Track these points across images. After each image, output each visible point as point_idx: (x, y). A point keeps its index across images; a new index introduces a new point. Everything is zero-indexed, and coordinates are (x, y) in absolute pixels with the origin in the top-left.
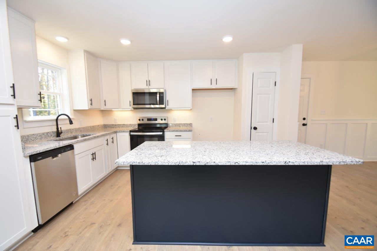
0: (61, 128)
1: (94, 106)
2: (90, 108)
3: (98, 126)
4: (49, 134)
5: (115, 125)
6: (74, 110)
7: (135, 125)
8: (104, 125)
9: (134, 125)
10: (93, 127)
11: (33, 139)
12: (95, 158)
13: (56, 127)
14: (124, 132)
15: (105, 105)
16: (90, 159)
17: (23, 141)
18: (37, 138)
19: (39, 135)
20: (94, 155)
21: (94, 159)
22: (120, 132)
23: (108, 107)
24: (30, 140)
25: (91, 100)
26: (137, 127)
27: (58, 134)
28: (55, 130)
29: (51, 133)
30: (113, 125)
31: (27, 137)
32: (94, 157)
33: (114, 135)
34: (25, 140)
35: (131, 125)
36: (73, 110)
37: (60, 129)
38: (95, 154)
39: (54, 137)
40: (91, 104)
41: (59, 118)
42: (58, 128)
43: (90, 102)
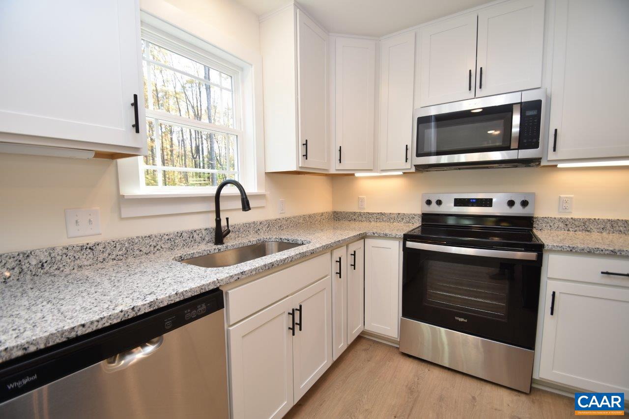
0: (227, 219)
1: (314, 163)
2: (300, 166)
3: (322, 215)
4: (195, 235)
5: (360, 214)
6: (268, 174)
7: (412, 217)
8: (335, 212)
9: (409, 215)
10: (310, 216)
11: (144, 250)
12: (300, 324)
13: (213, 216)
14: (386, 237)
15: (340, 160)
16: (285, 329)
17: (113, 257)
18: (158, 247)
19: (167, 237)
20: (297, 314)
21: (297, 327)
22: (374, 236)
23: (347, 165)
24: (138, 252)
25: (306, 144)
26: (418, 223)
27: (220, 235)
28: (213, 225)
29: (204, 232)
30: (355, 213)
31: (127, 245)
32: (297, 320)
33: (357, 246)
34: (120, 253)
35: (400, 217)
36: (264, 175)
37: (223, 223)
38: (300, 310)
39: (209, 244)
40: (306, 156)
41: (224, 191)
42: (220, 220)
43: (302, 151)
